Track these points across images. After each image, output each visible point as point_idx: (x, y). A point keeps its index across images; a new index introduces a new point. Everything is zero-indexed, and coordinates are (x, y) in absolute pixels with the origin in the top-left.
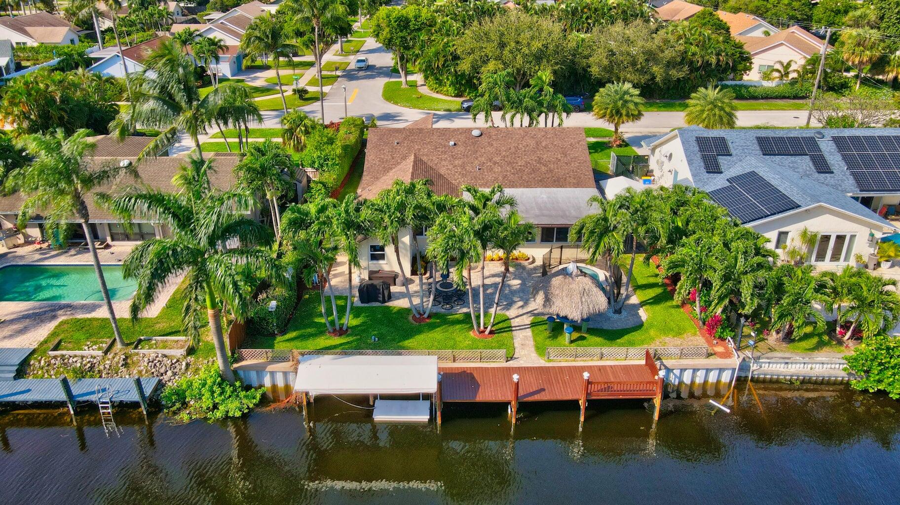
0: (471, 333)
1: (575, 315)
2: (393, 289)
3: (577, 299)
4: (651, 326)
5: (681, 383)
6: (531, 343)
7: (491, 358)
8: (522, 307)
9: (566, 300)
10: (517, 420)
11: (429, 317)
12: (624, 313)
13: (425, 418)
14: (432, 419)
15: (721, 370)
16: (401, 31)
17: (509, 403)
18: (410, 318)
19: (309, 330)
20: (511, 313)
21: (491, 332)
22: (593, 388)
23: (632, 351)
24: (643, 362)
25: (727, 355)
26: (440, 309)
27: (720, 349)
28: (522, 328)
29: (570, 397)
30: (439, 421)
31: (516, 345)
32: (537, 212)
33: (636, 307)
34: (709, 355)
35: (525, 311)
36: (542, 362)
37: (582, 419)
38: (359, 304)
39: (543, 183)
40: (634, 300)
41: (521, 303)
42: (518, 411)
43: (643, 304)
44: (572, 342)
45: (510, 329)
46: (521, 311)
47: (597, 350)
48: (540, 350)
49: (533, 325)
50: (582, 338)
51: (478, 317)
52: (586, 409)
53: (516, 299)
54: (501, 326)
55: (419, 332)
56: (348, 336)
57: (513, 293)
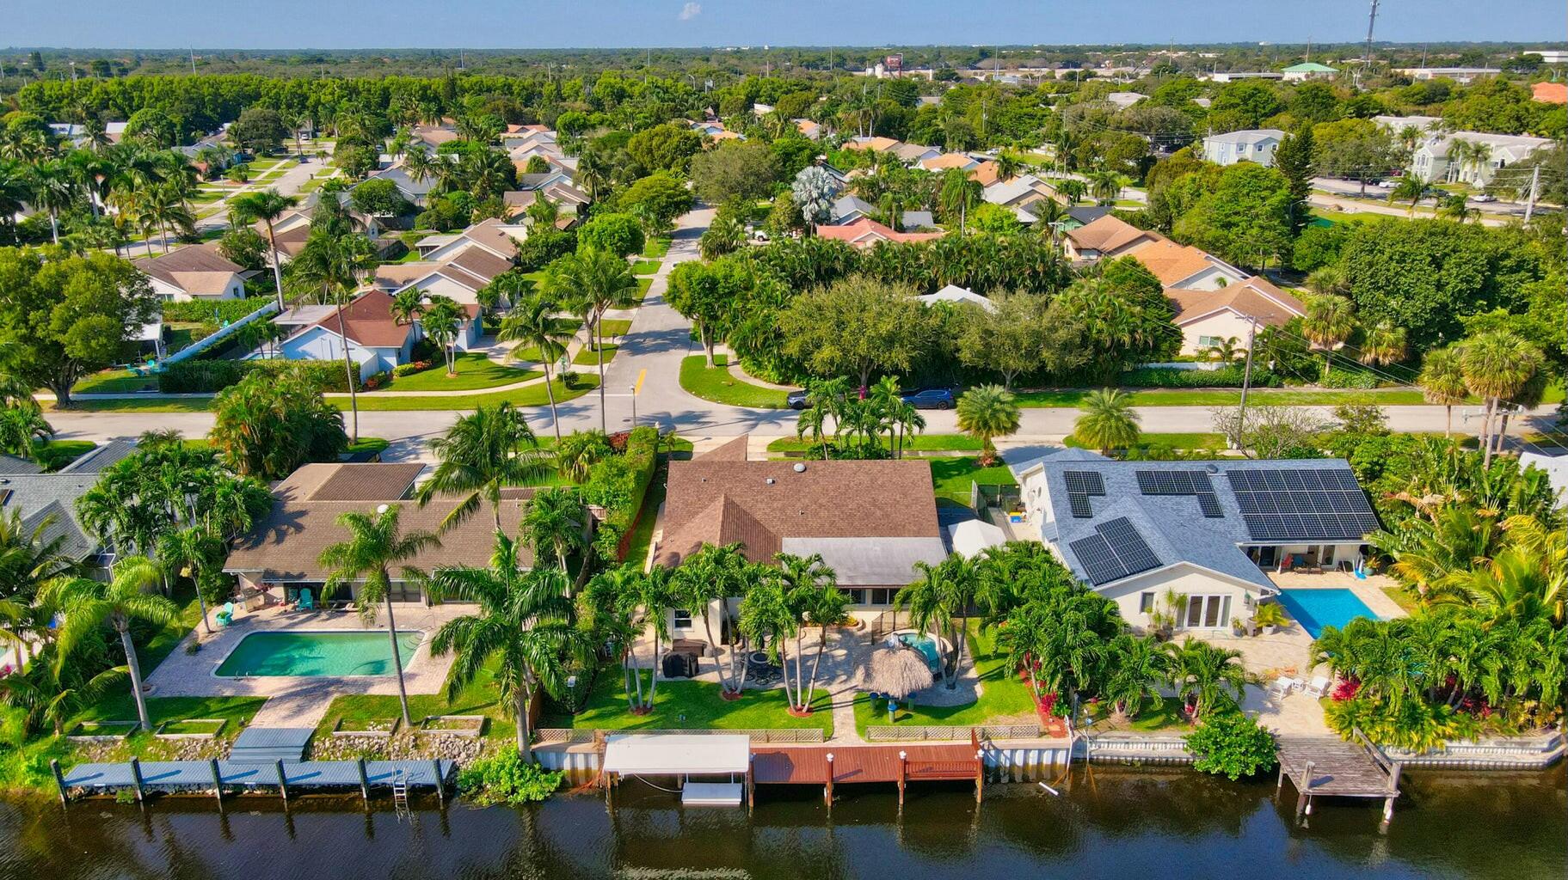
0: (787, 710)
1: (896, 691)
2: (702, 661)
3: (897, 674)
4: (986, 702)
5: (1013, 765)
6: (853, 721)
7: (809, 738)
8: (845, 681)
9: (886, 675)
10: (833, 803)
11: (742, 693)
12: (958, 689)
13: (737, 801)
14: (744, 802)
15: (1055, 751)
16: (707, 296)
17: (823, 786)
18: (721, 695)
19: (610, 708)
20: (833, 688)
21: (809, 710)
22: (910, 769)
23: (959, 730)
24: (970, 742)
25: (1062, 734)
26: (754, 685)
27: (1055, 728)
28: (844, 705)
29: (888, 778)
30: (751, 804)
31: (836, 724)
32: (867, 569)
33: (974, 681)
34: (1041, 734)
35: (848, 686)
36: (862, 742)
37: (901, 802)
38: (664, 679)
39: (877, 531)
40: (973, 674)
41: (844, 677)
42: (834, 794)
43: (979, 679)
44: (896, 720)
45: (829, 706)
46: (844, 687)
47: (921, 729)
48: (862, 729)
49: (856, 702)
50: (908, 716)
51: (794, 694)
52: (905, 791)
53: (839, 672)
54: (820, 703)
55: (732, 709)
56: (653, 714)
57: (837, 665)
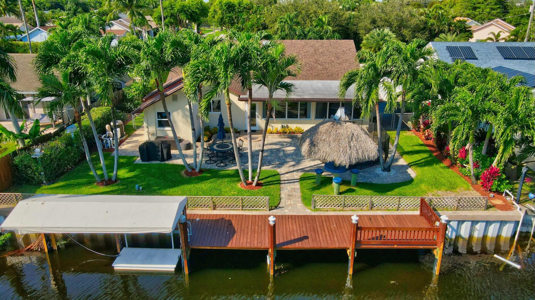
0: (239, 185)
1: (343, 160)
2: (173, 152)
4: (421, 181)
5: (458, 237)
6: (299, 194)
7: (253, 207)
8: (294, 165)
11: (201, 171)
12: (393, 172)
13: (171, 267)
15: (503, 223)
18: (183, 172)
19: (80, 181)
20: (282, 170)
21: (258, 185)
22: (364, 236)
23: (404, 201)
24: (418, 213)
25: (507, 207)
26: (214, 167)
27: (498, 202)
28: (290, 181)
29: (336, 245)
31: (283, 196)
34: (488, 207)
35: (296, 168)
36: (308, 212)
37: (350, 271)
38: (141, 162)
39: (318, 77)
41: (292, 163)
43: (410, 165)
44: (340, 193)
45: (279, 182)
46: (292, 169)
47: (367, 200)
48: (306, 200)
49: (302, 179)
50: (351, 191)
51: (246, 173)
53: (288, 160)
54: (270, 179)
55: (188, 182)
56: (118, 185)
57: (287, 155)
